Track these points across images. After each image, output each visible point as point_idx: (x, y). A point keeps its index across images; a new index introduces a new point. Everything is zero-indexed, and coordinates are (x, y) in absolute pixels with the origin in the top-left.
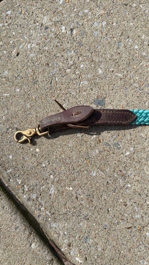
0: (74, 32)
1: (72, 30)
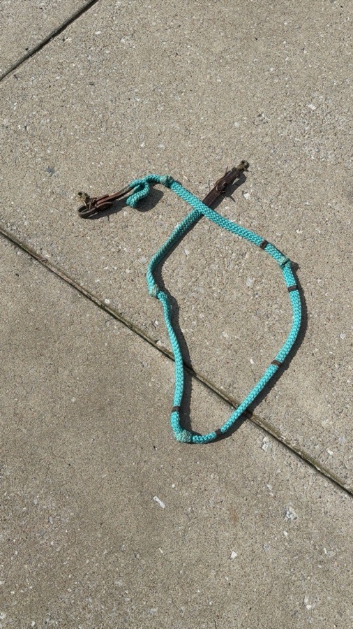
0: (28, 128)
1: (26, 127)
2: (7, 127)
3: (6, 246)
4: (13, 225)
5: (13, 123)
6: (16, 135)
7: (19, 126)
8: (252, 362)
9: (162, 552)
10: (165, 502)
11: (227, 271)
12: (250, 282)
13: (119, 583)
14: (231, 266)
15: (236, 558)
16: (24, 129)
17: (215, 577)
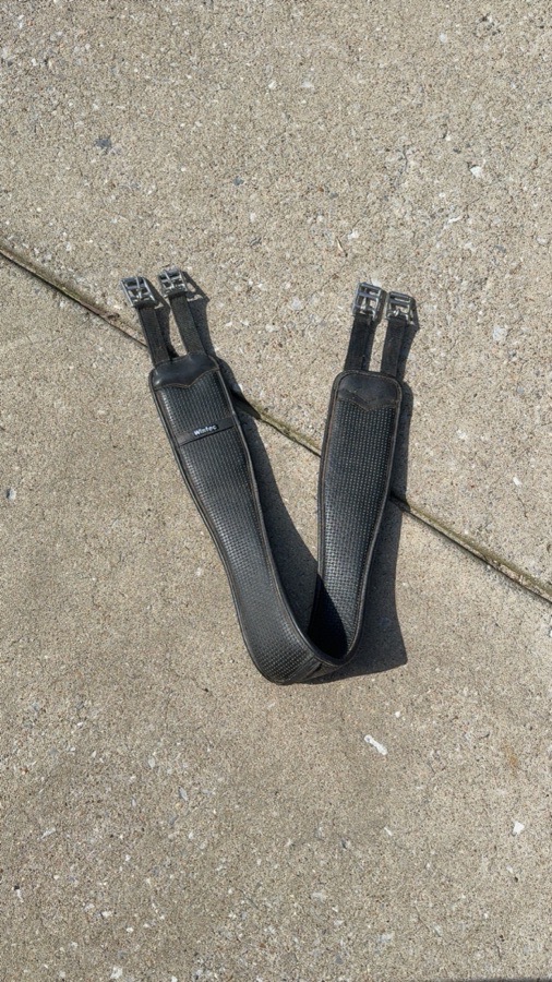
2: (10, 64)
3: (37, 292)
4: (43, 252)
5: (21, 56)
6: (29, 78)
7: (33, 60)
8: (517, 481)
9: (390, 833)
10: (385, 744)
11: (454, 315)
12: (499, 333)
13: (321, 895)
14: (462, 304)
15: (522, 832)
16: (43, 65)
17: (490, 869)
